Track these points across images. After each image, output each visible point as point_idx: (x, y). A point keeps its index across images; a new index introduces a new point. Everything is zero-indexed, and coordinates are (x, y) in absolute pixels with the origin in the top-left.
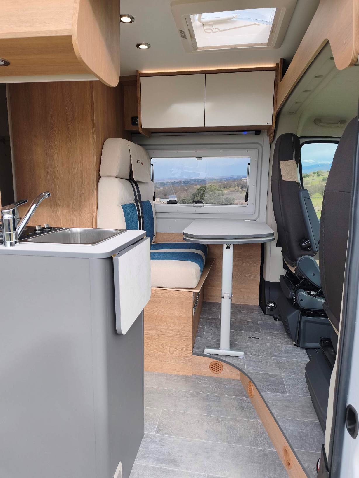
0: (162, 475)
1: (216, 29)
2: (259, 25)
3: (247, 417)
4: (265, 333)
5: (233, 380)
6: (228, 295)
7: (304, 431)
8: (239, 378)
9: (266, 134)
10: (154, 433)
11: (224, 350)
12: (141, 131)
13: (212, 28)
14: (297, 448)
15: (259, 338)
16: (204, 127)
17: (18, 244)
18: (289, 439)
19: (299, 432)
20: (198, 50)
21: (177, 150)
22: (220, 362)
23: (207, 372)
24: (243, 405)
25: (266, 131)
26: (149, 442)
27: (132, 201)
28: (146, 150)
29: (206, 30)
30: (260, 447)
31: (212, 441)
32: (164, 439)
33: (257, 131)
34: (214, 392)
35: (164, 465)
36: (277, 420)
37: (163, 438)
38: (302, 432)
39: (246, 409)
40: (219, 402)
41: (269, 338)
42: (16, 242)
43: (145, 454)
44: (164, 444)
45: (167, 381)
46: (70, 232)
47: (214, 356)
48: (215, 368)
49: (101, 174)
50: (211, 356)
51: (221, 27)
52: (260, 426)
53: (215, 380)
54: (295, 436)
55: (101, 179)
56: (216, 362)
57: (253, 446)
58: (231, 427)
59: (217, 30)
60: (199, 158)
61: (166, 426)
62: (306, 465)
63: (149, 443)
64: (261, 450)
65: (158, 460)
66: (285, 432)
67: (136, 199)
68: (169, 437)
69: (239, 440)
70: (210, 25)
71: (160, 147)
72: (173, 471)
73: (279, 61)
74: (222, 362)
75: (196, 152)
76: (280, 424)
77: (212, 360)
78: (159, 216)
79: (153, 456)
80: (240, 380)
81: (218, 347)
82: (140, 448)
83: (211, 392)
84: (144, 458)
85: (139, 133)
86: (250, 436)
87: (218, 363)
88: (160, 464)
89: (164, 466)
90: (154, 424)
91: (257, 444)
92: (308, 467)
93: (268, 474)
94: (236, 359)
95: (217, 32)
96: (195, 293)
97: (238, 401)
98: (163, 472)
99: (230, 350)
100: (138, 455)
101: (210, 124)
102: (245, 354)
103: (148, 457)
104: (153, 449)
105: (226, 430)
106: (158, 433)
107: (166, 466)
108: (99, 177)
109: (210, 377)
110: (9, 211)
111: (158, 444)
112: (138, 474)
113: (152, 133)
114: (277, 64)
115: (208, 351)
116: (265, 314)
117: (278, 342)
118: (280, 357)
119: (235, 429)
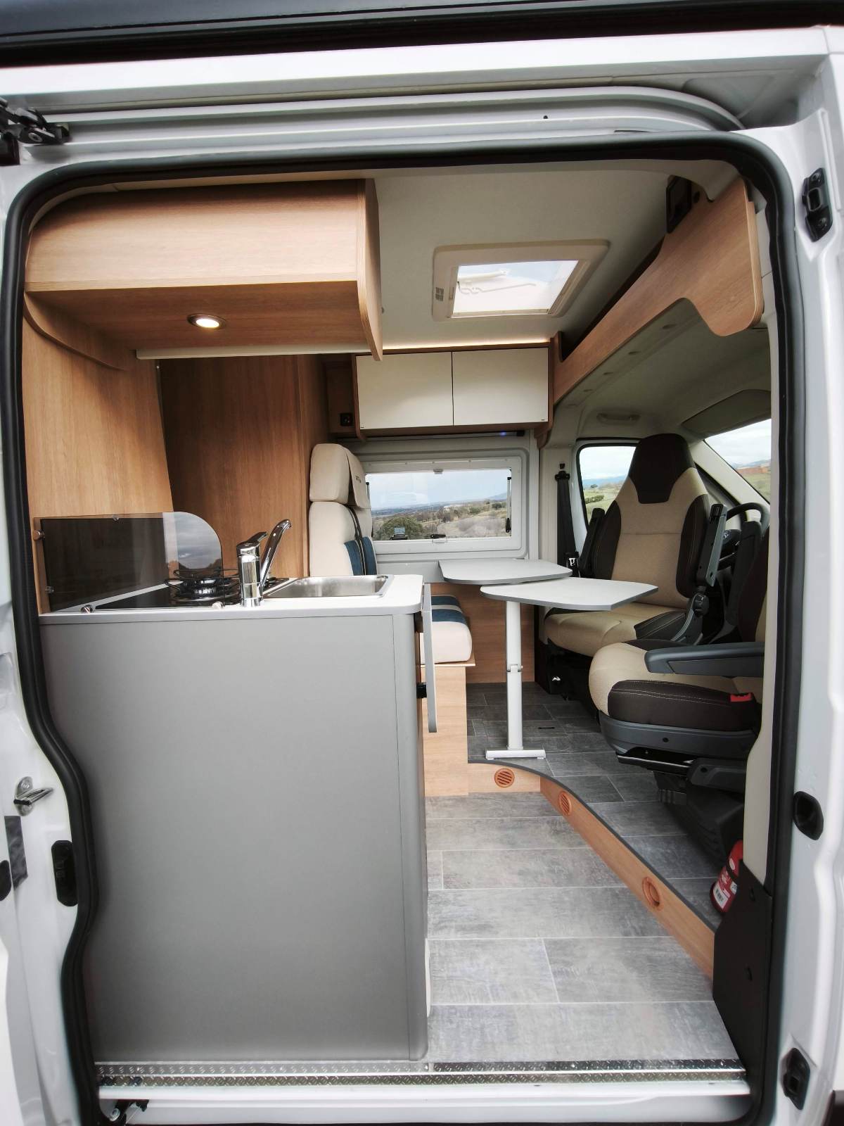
0: (476, 951)
1: (476, 289)
2: (535, 285)
3: (570, 845)
4: (559, 719)
5: (531, 793)
6: (516, 666)
7: (669, 851)
8: (538, 789)
9: (532, 436)
10: (443, 889)
11: (515, 749)
12: (359, 434)
13: (469, 287)
14: (668, 876)
15: (553, 728)
16: (453, 427)
17: (262, 602)
18: (653, 865)
19: (662, 853)
20: (453, 317)
21: (405, 462)
22: (510, 768)
23: (491, 786)
24: (558, 828)
25: (532, 431)
26: (439, 903)
27: (353, 538)
28: (361, 461)
29: (464, 291)
30: (603, 886)
31: (532, 887)
32: (460, 895)
33: (518, 431)
34: (511, 815)
35: (476, 935)
36: (626, 841)
37: (458, 894)
38: (667, 853)
39: (564, 833)
40: (521, 827)
41: (567, 725)
42: (260, 599)
43: (439, 923)
44: (464, 903)
45: (435, 808)
46: (306, 583)
47: (500, 760)
48: (503, 779)
49: (312, 497)
50: (496, 761)
51: (484, 286)
52: (593, 854)
53: (506, 797)
54: (659, 860)
55: (313, 506)
56: (505, 770)
57: (593, 885)
58: (553, 863)
59: (477, 291)
60: (438, 471)
61: (456, 874)
62: (691, 899)
63: (441, 905)
64: (606, 889)
65: (463, 929)
66: (643, 856)
67: (356, 534)
68: (468, 891)
69: (570, 879)
70: (467, 283)
71: (380, 457)
72: (492, 942)
73: (554, 334)
74: (512, 769)
75: (433, 463)
76: (632, 845)
77: (497, 768)
78: (381, 559)
79: (454, 924)
80: (542, 792)
81: (504, 744)
82: (429, 915)
83: (505, 816)
84: (441, 929)
85: (356, 437)
86: (583, 871)
87: (507, 771)
88: (467, 935)
89: (475, 937)
90: (438, 875)
91: (597, 882)
92: (695, 902)
93: (628, 923)
94: (535, 760)
95: (477, 293)
96: (467, 668)
97: (548, 822)
98: (477, 946)
99: (524, 749)
100: (429, 926)
101: (461, 421)
102: (546, 753)
103: (446, 927)
104: (450, 914)
105: (546, 868)
106: (448, 887)
107: (478, 937)
108: (310, 503)
109: (497, 793)
110: (252, 550)
111: (454, 904)
112: (440, 956)
113: (369, 437)
114: (552, 339)
115: (491, 754)
116: (549, 693)
117: (582, 731)
118: (593, 751)
119: (559, 865)
